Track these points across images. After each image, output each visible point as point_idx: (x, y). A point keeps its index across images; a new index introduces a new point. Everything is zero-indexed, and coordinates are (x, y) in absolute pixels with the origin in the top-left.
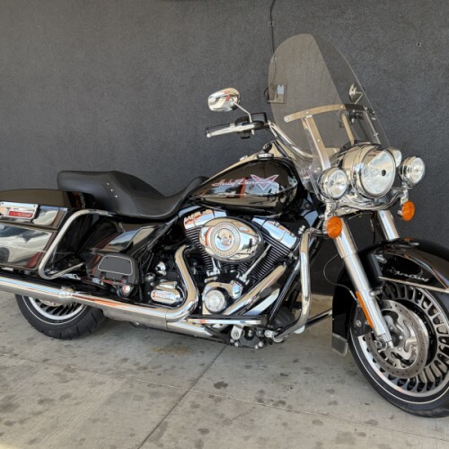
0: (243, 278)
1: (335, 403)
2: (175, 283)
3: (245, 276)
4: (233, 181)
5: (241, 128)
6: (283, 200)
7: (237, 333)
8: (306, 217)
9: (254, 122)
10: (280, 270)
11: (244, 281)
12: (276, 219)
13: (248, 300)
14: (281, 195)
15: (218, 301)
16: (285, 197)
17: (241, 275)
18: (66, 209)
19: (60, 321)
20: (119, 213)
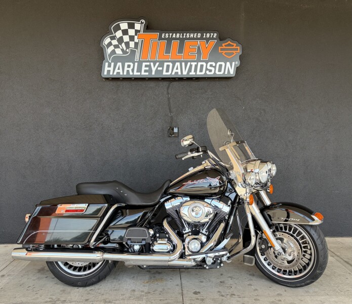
0: (204, 232)
1: (257, 290)
2: (166, 240)
3: (204, 230)
4: (191, 182)
5: (195, 154)
6: (222, 189)
7: (209, 261)
8: (229, 196)
9: (202, 151)
10: (223, 225)
11: (205, 233)
12: (217, 199)
13: (211, 244)
14: (220, 187)
15: (197, 245)
16: (223, 187)
17: (203, 230)
18: (106, 205)
19: (85, 275)
20: (129, 204)
